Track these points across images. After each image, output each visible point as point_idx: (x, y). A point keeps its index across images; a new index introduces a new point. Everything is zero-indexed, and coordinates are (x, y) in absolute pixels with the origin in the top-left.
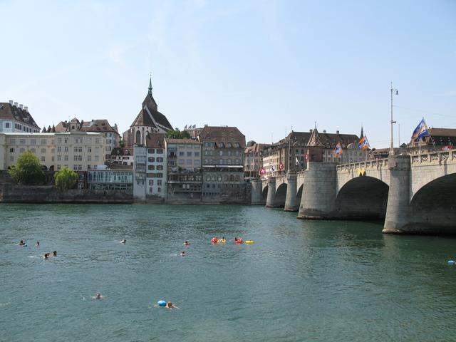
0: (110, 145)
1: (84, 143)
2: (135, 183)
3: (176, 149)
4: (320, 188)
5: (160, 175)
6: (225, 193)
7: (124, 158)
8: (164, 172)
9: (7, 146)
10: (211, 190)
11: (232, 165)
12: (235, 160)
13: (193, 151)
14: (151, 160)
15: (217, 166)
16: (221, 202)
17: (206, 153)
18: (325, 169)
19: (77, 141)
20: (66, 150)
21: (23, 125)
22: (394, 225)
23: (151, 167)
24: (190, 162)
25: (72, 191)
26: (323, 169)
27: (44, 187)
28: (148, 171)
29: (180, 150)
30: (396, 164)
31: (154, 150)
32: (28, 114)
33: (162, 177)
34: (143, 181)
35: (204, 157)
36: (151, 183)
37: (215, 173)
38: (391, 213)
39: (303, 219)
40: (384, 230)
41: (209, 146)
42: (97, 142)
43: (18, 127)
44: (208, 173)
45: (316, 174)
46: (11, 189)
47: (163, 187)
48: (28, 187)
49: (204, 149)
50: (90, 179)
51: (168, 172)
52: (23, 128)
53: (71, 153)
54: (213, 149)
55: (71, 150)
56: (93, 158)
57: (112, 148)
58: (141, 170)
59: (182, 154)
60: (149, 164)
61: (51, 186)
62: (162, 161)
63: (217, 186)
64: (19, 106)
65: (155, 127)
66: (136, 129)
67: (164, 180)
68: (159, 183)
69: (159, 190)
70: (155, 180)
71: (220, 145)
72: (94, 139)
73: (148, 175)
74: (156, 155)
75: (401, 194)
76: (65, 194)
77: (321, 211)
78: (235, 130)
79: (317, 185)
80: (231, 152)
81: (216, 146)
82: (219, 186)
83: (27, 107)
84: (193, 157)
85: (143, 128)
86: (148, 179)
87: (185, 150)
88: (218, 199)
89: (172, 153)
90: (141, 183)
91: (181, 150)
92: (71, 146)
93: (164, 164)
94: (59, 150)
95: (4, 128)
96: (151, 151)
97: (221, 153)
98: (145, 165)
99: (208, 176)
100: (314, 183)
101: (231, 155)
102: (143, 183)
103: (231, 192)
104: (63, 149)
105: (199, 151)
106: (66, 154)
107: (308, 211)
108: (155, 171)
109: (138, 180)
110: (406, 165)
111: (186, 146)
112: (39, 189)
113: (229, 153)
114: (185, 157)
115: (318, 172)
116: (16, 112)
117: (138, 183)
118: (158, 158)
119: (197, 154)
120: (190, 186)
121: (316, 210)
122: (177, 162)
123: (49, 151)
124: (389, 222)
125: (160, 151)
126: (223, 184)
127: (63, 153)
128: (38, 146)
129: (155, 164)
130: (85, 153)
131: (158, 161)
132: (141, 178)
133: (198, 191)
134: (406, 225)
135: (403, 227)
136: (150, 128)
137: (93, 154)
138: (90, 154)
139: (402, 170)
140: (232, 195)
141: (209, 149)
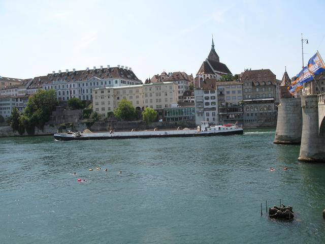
0: (182, 89)
1: (162, 90)
2: (196, 115)
3: (224, 89)
4: (289, 119)
5: (214, 109)
6: (261, 120)
7: (191, 98)
8: (216, 106)
9: (115, 96)
10: (250, 118)
11: (265, 98)
12: (268, 94)
13: (236, 89)
14: (207, 98)
15: (254, 100)
16: (257, 127)
17: (246, 91)
18: (293, 104)
19: (157, 89)
20: (151, 96)
21: (127, 81)
22: (306, 154)
23: (207, 104)
24: (234, 98)
25: (154, 123)
26: (291, 104)
27: (136, 122)
28: (205, 107)
29: (226, 90)
30: (306, 102)
31: (208, 91)
32: (132, 72)
33: (215, 110)
34: (202, 114)
35: (244, 94)
36: (208, 115)
37: (253, 105)
38: (304, 144)
39: (278, 143)
40: (299, 158)
41: (248, 85)
42: (171, 88)
43: (123, 82)
44: (247, 105)
45: (286, 108)
46: (116, 124)
47: (216, 117)
48: (127, 122)
49: (244, 88)
50: (166, 114)
51: (219, 106)
52: (127, 83)
53: (154, 97)
54: (251, 87)
55: (154, 95)
56: (169, 100)
57: (184, 91)
58: (200, 106)
59: (228, 92)
60: (205, 101)
61: (140, 121)
62: (214, 99)
63: (254, 115)
64: (125, 68)
65: (214, 74)
66: (200, 77)
67: (216, 112)
68: (214, 114)
69: (214, 119)
70: (211, 112)
71: (256, 84)
72: (168, 87)
73: (205, 109)
74: (210, 95)
75: (311, 128)
76: (150, 126)
77: (290, 137)
78: (268, 71)
79: (287, 116)
80: (265, 88)
81: (253, 85)
82: (256, 114)
83: (130, 68)
84: (237, 95)
85: (204, 76)
86: (205, 112)
87: (231, 90)
88: (256, 124)
89: (221, 93)
90: (200, 115)
91: (228, 90)
92: (153, 93)
93: (216, 101)
94: (146, 96)
95: (114, 84)
96: (207, 92)
97: (257, 89)
98: (203, 102)
99: (248, 108)
100: (285, 116)
101: (265, 91)
102: (202, 115)
103: (265, 119)
104: (149, 95)
105: (241, 89)
106: (151, 98)
107: (281, 138)
108: (210, 106)
109: (199, 114)
110: (314, 104)
111: (230, 86)
112: (133, 123)
113: (263, 89)
114: (231, 95)
115: (288, 106)
116: (122, 73)
117: (199, 115)
118: (211, 97)
119: (239, 92)
120: (235, 116)
121: (286, 136)
122: (225, 99)
123: (141, 97)
124: (303, 152)
125: (213, 92)
126: (259, 113)
127: (149, 98)
128: (134, 94)
129: (210, 101)
130: (163, 97)
131: (211, 99)
132: (200, 111)
133: (240, 119)
134: (316, 154)
135: (314, 156)
136: (209, 75)
137: (169, 97)
138: (166, 97)
139: (311, 108)
140: (266, 121)
141: (248, 87)
